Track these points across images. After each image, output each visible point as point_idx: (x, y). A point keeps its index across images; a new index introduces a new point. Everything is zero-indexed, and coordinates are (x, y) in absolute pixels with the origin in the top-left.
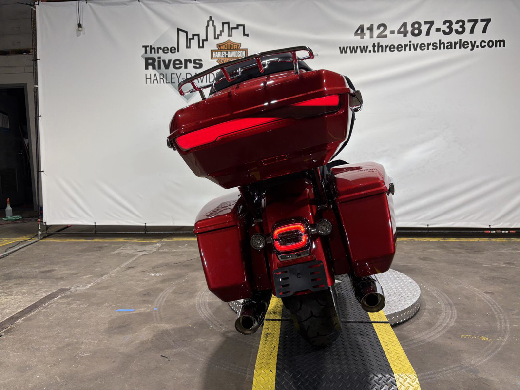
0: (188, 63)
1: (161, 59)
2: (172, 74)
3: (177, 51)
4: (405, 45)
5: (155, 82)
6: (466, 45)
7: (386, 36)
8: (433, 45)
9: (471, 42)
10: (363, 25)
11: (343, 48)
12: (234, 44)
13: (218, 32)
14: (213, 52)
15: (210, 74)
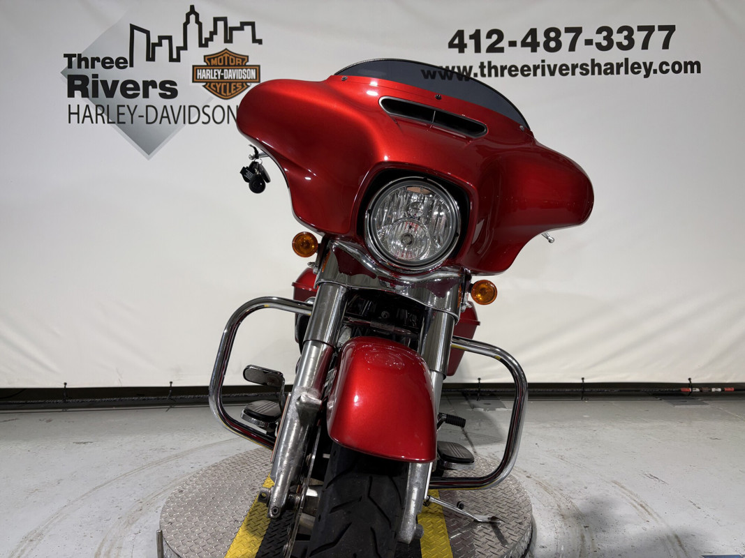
0: (150, 87)
1: (99, 79)
3: (128, 65)
5: (87, 120)
6: (636, 68)
7: (501, 50)
10: (463, 31)
12: (236, 56)
13: (206, 35)
14: (197, 69)
15: (192, 108)
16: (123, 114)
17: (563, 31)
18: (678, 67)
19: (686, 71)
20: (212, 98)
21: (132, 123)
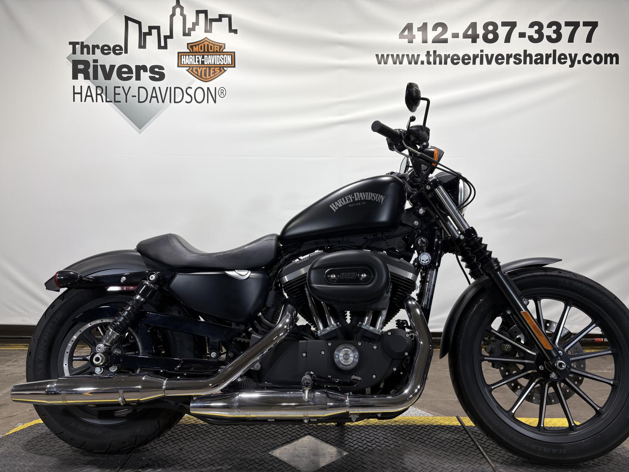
0: (142, 71)
1: (99, 64)
2: (115, 87)
3: (123, 51)
4: (474, 55)
5: (89, 99)
6: (563, 59)
7: (445, 41)
8: (515, 57)
9: (570, 55)
10: (412, 24)
11: (383, 56)
12: (215, 44)
13: (189, 25)
14: (181, 55)
15: (176, 89)
16: (119, 94)
17: (499, 25)
18: (599, 59)
19: (606, 63)
20: (194, 81)
21: (126, 102)
